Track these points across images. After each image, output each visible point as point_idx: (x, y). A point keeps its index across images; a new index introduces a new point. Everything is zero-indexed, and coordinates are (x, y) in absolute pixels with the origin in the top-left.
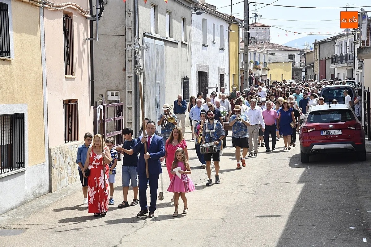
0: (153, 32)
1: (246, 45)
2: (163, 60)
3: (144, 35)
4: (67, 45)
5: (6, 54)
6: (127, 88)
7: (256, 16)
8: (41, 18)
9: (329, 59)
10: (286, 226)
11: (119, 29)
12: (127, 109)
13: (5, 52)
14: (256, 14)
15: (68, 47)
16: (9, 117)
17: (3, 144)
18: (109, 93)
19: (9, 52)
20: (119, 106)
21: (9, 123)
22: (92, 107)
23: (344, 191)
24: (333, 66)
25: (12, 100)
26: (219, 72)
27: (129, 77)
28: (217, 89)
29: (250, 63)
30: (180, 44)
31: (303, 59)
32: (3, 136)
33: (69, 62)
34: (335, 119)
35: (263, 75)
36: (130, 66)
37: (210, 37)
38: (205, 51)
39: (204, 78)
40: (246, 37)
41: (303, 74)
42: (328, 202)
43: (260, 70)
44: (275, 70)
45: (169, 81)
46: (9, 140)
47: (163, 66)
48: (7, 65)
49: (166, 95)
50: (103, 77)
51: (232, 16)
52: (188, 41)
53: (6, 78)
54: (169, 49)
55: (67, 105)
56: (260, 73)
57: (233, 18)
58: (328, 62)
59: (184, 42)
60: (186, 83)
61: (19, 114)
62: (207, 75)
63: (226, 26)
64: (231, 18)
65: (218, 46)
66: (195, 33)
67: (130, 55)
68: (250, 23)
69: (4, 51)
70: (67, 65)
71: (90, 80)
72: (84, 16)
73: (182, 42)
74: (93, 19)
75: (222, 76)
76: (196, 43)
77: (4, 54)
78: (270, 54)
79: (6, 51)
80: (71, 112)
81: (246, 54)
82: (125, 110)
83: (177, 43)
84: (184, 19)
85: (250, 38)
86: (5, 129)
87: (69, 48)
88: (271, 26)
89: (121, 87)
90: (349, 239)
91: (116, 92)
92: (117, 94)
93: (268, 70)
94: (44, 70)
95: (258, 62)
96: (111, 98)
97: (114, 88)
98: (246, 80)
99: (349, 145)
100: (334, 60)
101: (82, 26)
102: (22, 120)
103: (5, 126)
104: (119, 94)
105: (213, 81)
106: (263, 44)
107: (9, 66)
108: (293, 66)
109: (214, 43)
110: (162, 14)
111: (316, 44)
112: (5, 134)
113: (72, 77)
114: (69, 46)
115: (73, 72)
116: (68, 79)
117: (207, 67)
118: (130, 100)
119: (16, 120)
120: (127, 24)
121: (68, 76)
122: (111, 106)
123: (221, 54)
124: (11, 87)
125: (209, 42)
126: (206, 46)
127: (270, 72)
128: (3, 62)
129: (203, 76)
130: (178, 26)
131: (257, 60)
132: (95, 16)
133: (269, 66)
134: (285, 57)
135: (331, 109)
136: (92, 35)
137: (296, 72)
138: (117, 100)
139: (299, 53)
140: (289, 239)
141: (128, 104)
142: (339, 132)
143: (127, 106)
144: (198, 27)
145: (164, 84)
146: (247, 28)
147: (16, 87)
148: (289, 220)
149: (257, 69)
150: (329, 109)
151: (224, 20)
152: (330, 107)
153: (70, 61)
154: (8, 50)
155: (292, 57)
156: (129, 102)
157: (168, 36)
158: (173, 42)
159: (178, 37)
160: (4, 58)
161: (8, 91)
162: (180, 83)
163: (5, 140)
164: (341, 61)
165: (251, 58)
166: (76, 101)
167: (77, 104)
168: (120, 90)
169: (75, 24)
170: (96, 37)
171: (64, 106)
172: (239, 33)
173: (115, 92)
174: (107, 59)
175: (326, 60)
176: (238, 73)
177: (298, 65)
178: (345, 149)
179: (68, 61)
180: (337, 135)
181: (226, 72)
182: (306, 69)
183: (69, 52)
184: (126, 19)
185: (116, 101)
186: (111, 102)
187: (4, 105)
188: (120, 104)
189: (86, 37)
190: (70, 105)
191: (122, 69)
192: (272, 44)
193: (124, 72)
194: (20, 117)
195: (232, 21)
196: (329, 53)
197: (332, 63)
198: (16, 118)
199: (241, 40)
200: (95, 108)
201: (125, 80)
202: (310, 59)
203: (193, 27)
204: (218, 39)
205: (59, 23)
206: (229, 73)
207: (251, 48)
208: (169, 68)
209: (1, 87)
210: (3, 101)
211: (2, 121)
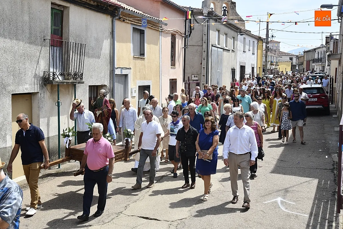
0: (217, 44)
1: (266, 52)
2: (222, 59)
3: (212, 46)
6: (202, 73)
7: (273, 36)
8: (160, 36)
9: (311, 60)
11: (199, 42)
12: (202, 84)
13: (142, 54)
14: (272, 36)
16: (143, 87)
18: (193, 76)
19: (144, 54)
22: (184, 83)
23: (317, 131)
24: (313, 64)
25: (145, 79)
26: (251, 66)
27: (203, 68)
28: (250, 75)
29: (268, 62)
30: (231, 51)
31: (298, 60)
33: (173, 59)
34: (314, 93)
35: (275, 68)
36: (204, 62)
37: (247, 47)
38: (244, 55)
39: (243, 69)
40: (267, 48)
41: (297, 68)
42: (308, 137)
43: (274, 65)
44: (282, 66)
45: (224, 70)
47: (221, 62)
49: (222, 78)
50: (190, 67)
51: (260, 36)
52: (235, 49)
53: (142, 67)
54: (225, 53)
56: (274, 67)
57: (260, 37)
58: (311, 62)
59: (233, 50)
60: (233, 71)
61: (147, 86)
62: (245, 67)
63: (256, 42)
64: (259, 37)
65: (251, 52)
66: (239, 45)
67: (204, 56)
68: (269, 40)
70: (172, 61)
71: (183, 69)
72: (181, 36)
73: (232, 50)
74: (186, 37)
75: (253, 68)
76: (240, 51)
78: (280, 57)
80: (173, 85)
81: (266, 57)
82: (201, 85)
83: (230, 50)
84: (234, 38)
85: (269, 48)
88: (280, 42)
89: (199, 73)
90: (318, 156)
92: (197, 77)
93: (278, 65)
94: (161, 63)
95: (273, 61)
96: (194, 78)
97: (195, 73)
98: (266, 70)
99: (321, 107)
100: (314, 61)
101: (180, 41)
102: (149, 88)
103: (141, 92)
104: (198, 77)
105: (248, 71)
106: (276, 52)
107: (143, 61)
108: (291, 64)
109: (249, 50)
110: (222, 35)
111: (304, 52)
112: (141, 96)
113: (174, 67)
114: (173, 51)
115: (175, 65)
117: (245, 63)
118: (204, 80)
120: (203, 40)
121: (172, 67)
122: (194, 83)
123: (253, 56)
124: (144, 72)
125: (247, 50)
126: (245, 52)
127: (279, 67)
128: (141, 59)
129: (243, 68)
130: (230, 41)
131: (272, 60)
132: (187, 36)
133: (278, 63)
134: (288, 58)
135: (312, 87)
136: (185, 46)
137: (293, 67)
139: (295, 57)
140: (286, 155)
141: (203, 82)
142: (316, 99)
143: (202, 83)
144: (241, 42)
145: (222, 72)
146: (267, 43)
147: (147, 72)
149: (272, 65)
150: (311, 87)
151: (255, 38)
152: (311, 86)
155: (291, 59)
156: (203, 81)
157: (225, 46)
158: (227, 50)
159: (230, 47)
160: (141, 57)
161: (142, 74)
162: (230, 71)
164: (318, 62)
165: (269, 59)
166: (176, 79)
167: (176, 81)
168: (199, 74)
169: (177, 40)
170: (187, 46)
171: (170, 82)
172: (263, 45)
173: (196, 75)
174: (192, 58)
175: (310, 61)
176: (262, 67)
177: (294, 64)
178: (318, 109)
180: (315, 101)
181: (255, 66)
182: (299, 65)
183: (173, 54)
184: (203, 37)
185: (196, 80)
186: (194, 80)
187: (141, 81)
188: (198, 82)
189: (182, 47)
190: (173, 82)
191: (200, 63)
192: (281, 52)
193: (201, 65)
195: (259, 39)
196: (312, 57)
197: (313, 63)
198: (146, 88)
199: (264, 49)
201: (201, 69)
202: (301, 60)
203: (238, 42)
204: (251, 48)
205: (169, 39)
206: (257, 67)
207: (269, 53)
208: (225, 63)
209: (139, 72)
210: (140, 79)
211: (140, 89)
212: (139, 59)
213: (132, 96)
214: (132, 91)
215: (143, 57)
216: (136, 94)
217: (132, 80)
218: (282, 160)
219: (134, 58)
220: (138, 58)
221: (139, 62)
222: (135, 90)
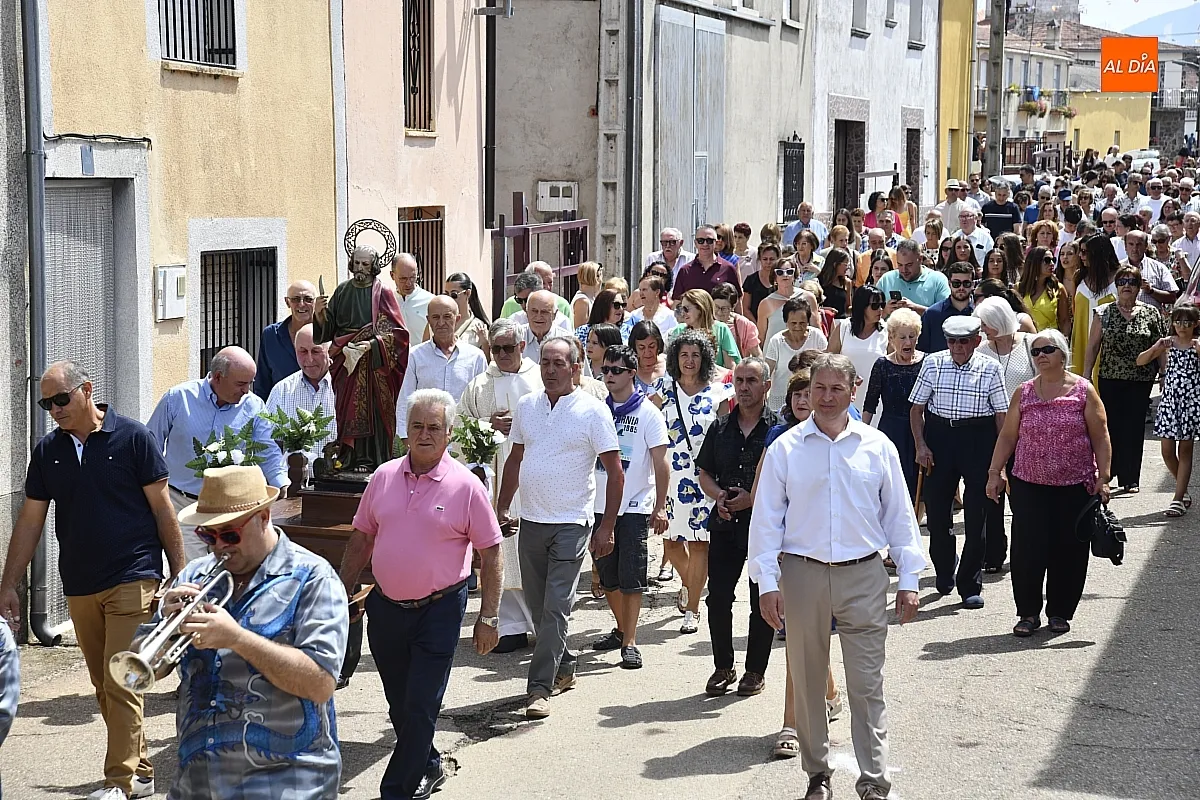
1: (997, 34)
2: (719, 83)
4: (414, 31)
5: (223, 56)
6: (600, 173)
10: (1117, 629)
12: (599, 239)
13: (220, 51)
15: (415, 35)
16: (230, 260)
17: (210, 346)
18: (544, 189)
19: (233, 51)
20: (574, 232)
21: (230, 278)
22: (488, 232)
25: (241, 205)
26: (904, 122)
27: (608, 137)
28: (896, 177)
29: (1008, 93)
30: (776, 30)
31: (1193, 77)
32: (210, 318)
33: (417, 85)
35: (1052, 134)
36: (613, 102)
37: (876, 4)
38: (858, 54)
39: (854, 141)
40: (999, 7)
41: (1190, 128)
43: (1042, 115)
44: (1094, 116)
45: (735, 151)
46: (230, 331)
47: (718, 101)
48: (226, 91)
49: (726, 199)
50: (526, 136)
52: (803, 18)
53: (223, 134)
54: (741, 44)
55: (409, 223)
56: (1042, 125)
59: (789, 23)
60: (793, 157)
61: (258, 251)
62: (863, 132)
65: (902, 34)
67: (613, 64)
69: (216, 47)
70: (412, 96)
71: (484, 145)
73: (784, 24)
75: (913, 136)
76: (833, 27)
77: (217, 56)
78: (1079, 62)
79: (223, 46)
80: (421, 246)
81: (995, 64)
82: (593, 245)
83: (767, 27)
85: (1012, 10)
86: (217, 299)
87: (419, 39)
89: (581, 169)
91: (566, 184)
92: (568, 193)
93: (1069, 116)
94: (340, 112)
95: (1037, 89)
96: (549, 204)
97: (558, 173)
98: (992, 148)
102: (271, 269)
103: (217, 289)
104: (575, 192)
105: (883, 152)
106: (1057, 30)
107: (230, 97)
108: (1153, 102)
109: (890, 25)
112: (217, 314)
113: (426, 134)
114: (419, 32)
115: (430, 119)
116: (415, 141)
117: (865, 104)
118: (611, 211)
119: (250, 268)
121: (413, 133)
122: (548, 231)
123: (913, 62)
124: (237, 164)
125: (874, 23)
126: (865, 35)
127: (1075, 123)
128: (212, 83)
129: (849, 136)
131: (1033, 82)
133: (1072, 103)
137: (1163, 123)
138: (570, 210)
139: (1179, 58)
140: (1126, 673)
141: (605, 224)
143: (600, 231)
145: (721, 162)
147: (253, 165)
148: (1126, 610)
149: (1031, 112)
153: (421, 84)
154: (230, 46)
156: (606, 218)
157: (737, 2)
158: (754, 23)
159: (771, 5)
160: (215, 71)
161: (226, 178)
162: (772, 157)
163: (217, 332)
165: (1012, 77)
167: (442, 222)
168: (579, 178)
170: (506, 2)
171: (403, 227)
173: (561, 185)
174: (539, 78)
176: (967, 126)
177: (1171, 101)
179: (414, 84)
181: (928, 123)
183: (419, 53)
185: (565, 216)
186: (549, 216)
187: (216, 220)
188: (577, 223)
189: (473, 5)
190: (421, 225)
191: (587, 110)
192: (1086, 27)
193: (592, 121)
194: (264, 259)
198: (252, 264)
199: (981, 16)
200: (498, 237)
201: (595, 145)
204: (902, 13)
206: (937, 126)
207: (1012, 41)
208: (740, 108)
209: (206, 164)
210: (213, 207)
211: (209, 271)
212: (198, 81)
213: (160, 316)
214: (161, 287)
215: (228, 72)
216: (188, 305)
217: (157, 212)
218: (1103, 706)
219: (167, 75)
220: (191, 73)
221: (200, 101)
222: (180, 282)
